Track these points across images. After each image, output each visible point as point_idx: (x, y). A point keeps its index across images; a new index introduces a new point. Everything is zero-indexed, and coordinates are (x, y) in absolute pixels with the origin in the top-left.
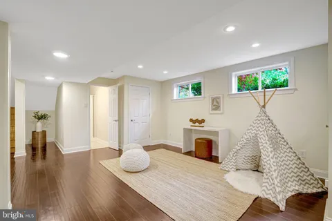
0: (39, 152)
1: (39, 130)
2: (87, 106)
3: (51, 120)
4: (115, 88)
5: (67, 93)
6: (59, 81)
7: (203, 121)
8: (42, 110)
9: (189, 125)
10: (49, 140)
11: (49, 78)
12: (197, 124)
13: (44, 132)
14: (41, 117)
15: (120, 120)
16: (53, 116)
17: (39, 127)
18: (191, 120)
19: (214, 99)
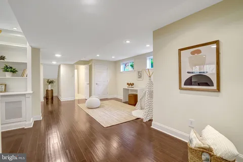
0: (50, 101)
1: (49, 89)
2: (73, 76)
3: (55, 84)
4: (87, 66)
5: (63, 70)
6: (59, 64)
7: (133, 84)
8: (51, 79)
9: (126, 87)
10: (55, 94)
11: (54, 63)
12: (130, 86)
13: (52, 90)
14: (51, 82)
15: (90, 84)
16: (56, 82)
17: (50, 87)
18: (128, 84)
19: (139, 72)
